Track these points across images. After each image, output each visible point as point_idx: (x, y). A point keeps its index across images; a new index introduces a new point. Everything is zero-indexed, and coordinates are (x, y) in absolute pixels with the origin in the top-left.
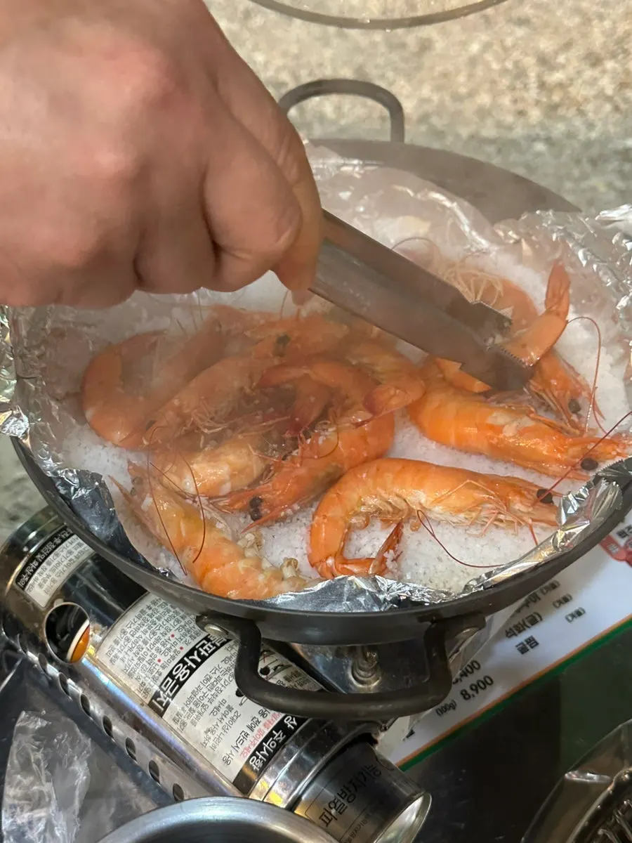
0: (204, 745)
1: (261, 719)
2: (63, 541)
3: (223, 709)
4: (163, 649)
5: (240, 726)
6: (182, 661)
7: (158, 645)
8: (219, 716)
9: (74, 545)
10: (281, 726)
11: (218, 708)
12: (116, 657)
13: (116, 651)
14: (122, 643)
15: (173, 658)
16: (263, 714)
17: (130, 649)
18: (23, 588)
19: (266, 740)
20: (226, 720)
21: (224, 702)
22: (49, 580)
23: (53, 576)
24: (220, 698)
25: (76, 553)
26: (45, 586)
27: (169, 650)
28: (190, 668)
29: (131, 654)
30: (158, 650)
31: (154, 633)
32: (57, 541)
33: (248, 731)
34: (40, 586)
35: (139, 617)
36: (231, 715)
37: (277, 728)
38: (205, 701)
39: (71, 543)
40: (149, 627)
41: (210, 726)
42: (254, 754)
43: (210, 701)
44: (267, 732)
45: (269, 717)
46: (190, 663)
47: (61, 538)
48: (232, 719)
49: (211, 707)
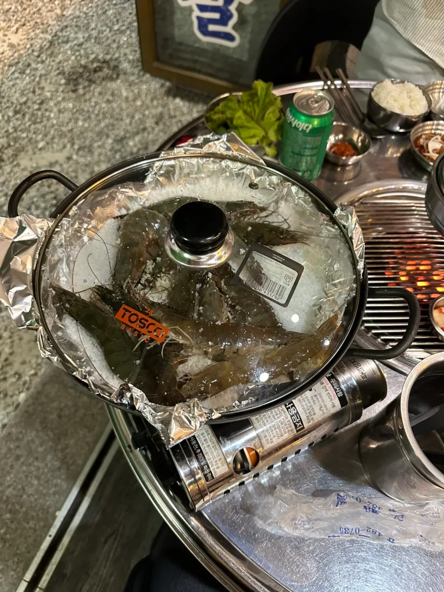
0: (324, 413)
1: (324, 385)
2: (199, 448)
3: (315, 399)
4: (279, 415)
5: (324, 394)
6: (287, 409)
7: (276, 417)
8: (317, 401)
9: (204, 443)
10: (329, 379)
11: (314, 401)
12: (271, 439)
13: (269, 439)
14: (267, 434)
15: (284, 412)
16: (322, 384)
17: (272, 431)
18: (213, 478)
19: (333, 387)
20: (320, 400)
21: (312, 397)
22: (218, 462)
23: (217, 459)
24: (310, 398)
25: (210, 443)
26: (220, 465)
27: (280, 413)
28: (292, 406)
29: (274, 431)
30: (278, 418)
31: (270, 417)
32: (199, 451)
33: (327, 392)
34: (218, 468)
35: (259, 421)
36: (318, 396)
37: (330, 381)
38: (309, 405)
39: (203, 444)
40: (266, 418)
41: (319, 407)
42: (337, 393)
43: (309, 403)
44: (330, 384)
45: (324, 382)
46: (290, 406)
47: (197, 449)
48: (320, 396)
49: (312, 403)
